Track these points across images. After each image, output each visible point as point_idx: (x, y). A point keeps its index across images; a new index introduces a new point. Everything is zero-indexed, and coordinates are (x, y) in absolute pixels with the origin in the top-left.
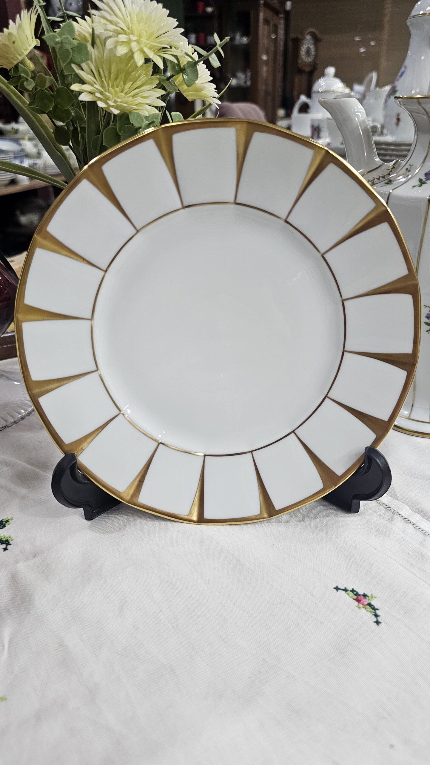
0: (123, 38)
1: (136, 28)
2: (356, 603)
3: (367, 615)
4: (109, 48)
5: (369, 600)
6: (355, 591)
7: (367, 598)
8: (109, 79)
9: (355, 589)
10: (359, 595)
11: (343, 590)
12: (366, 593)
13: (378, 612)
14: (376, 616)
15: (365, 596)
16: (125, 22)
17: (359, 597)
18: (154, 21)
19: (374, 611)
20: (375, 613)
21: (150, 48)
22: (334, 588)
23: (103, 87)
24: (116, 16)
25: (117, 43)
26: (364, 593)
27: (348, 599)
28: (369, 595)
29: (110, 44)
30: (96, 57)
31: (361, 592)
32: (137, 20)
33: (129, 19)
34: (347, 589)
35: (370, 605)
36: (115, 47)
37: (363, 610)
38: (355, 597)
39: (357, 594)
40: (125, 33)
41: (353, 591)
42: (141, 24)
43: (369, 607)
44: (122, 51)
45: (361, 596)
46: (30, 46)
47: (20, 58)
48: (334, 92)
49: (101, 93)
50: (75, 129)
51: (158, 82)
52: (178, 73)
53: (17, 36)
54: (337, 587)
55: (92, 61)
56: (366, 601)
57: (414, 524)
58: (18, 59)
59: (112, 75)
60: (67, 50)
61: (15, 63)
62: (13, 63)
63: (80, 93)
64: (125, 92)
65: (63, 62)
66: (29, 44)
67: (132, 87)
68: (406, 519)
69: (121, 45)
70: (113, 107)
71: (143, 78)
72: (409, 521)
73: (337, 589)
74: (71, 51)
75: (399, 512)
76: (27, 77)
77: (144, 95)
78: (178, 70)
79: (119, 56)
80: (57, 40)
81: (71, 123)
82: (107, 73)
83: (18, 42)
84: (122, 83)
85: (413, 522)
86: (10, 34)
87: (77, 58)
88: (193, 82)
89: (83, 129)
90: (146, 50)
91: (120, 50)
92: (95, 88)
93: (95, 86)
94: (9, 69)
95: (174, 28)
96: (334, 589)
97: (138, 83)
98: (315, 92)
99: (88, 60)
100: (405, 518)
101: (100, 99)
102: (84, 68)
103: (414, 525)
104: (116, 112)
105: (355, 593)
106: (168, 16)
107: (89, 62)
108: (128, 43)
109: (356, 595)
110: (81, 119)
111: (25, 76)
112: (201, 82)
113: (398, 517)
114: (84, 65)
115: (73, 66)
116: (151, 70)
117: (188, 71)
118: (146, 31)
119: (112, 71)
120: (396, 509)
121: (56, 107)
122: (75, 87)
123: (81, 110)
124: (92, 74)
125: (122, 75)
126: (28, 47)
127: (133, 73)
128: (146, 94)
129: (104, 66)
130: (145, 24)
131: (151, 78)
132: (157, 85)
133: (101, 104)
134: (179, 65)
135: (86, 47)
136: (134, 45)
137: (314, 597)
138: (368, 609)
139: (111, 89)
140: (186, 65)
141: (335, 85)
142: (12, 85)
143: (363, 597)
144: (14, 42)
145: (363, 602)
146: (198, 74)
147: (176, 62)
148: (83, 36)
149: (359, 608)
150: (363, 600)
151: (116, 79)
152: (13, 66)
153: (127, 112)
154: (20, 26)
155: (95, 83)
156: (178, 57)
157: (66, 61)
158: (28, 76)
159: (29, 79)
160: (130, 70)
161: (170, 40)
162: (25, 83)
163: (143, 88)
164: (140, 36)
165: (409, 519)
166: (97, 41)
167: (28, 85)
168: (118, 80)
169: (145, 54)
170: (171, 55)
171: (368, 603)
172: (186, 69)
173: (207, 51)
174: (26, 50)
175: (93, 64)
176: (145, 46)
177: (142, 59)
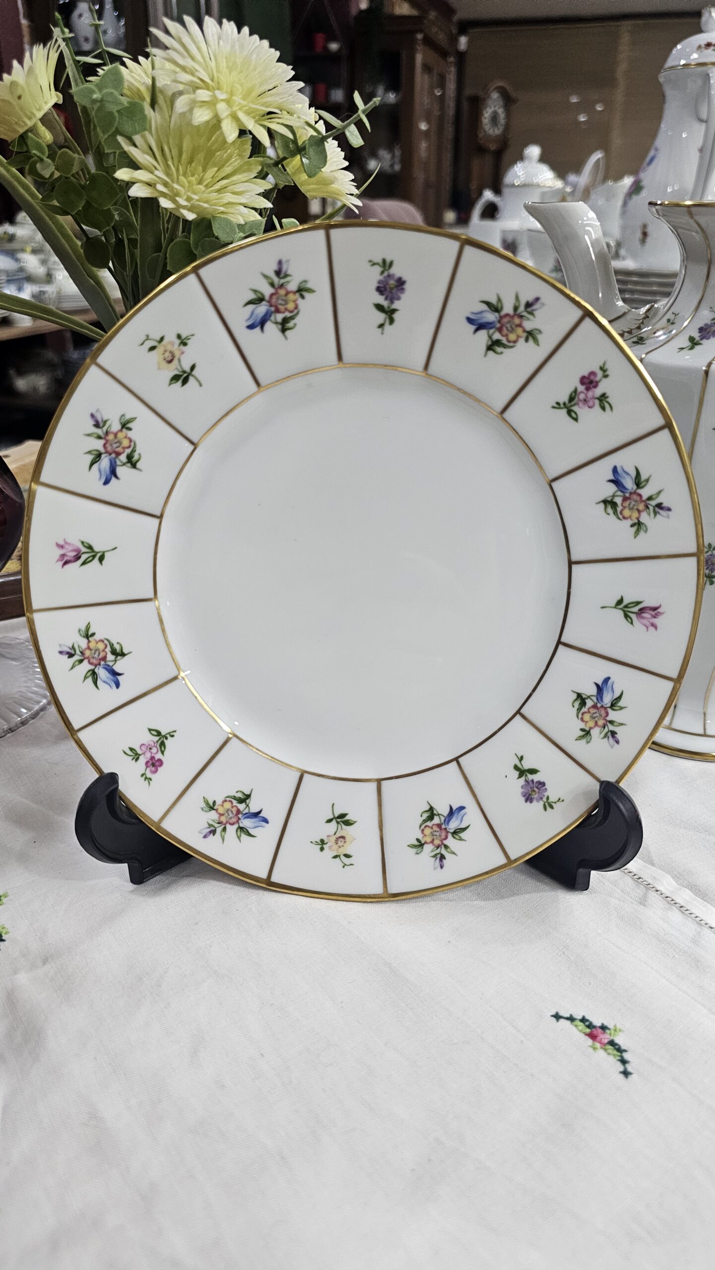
0: (203, 95)
1: (226, 79)
2: (590, 1042)
3: (608, 1061)
4: (181, 111)
5: (610, 1034)
6: (588, 1020)
7: (608, 1031)
8: (179, 161)
9: (587, 1017)
10: (595, 1027)
11: (567, 1019)
12: (606, 1024)
13: (626, 1056)
14: (624, 1062)
15: (604, 1028)
16: (206, 68)
17: (594, 1031)
18: (255, 69)
19: (619, 1054)
20: (622, 1057)
21: (248, 113)
22: (552, 1016)
23: (168, 174)
24: (193, 58)
25: (193, 104)
26: (603, 1024)
27: (576, 1035)
28: (611, 1026)
29: (181, 104)
30: (159, 127)
31: (597, 1023)
32: (227, 67)
33: (213, 64)
34: (575, 1016)
35: (612, 1043)
36: (191, 110)
37: (601, 1053)
38: (588, 1031)
39: (590, 1026)
40: (207, 87)
41: (583, 1020)
42: (234, 73)
43: (610, 1047)
44: (201, 116)
45: (598, 1029)
46: (46, 103)
47: (30, 124)
48: (538, 186)
49: (166, 184)
50: (120, 242)
51: (260, 168)
52: (293, 155)
53: (25, 87)
54: (557, 1013)
55: (151, 132)
56: (606, 1038)
57: (681, 907)
58: (26, 124)
59: (184, 156)
60: (111, 114)
61: (21, 131)
62: (18, 132)
63: (129, 184)
64: (205, 183)
65: (104, 133)
66: (45, 100)
67: (217, 177)
68: (668, 899)
69: (201, 107)
70: (185, 207)
71: (235, 162)
72: (673, 902)
73: (557, 1017)
74: (116, 114)
75: (656, 885)
76: (42, 156)
77: (237, 190)
78: (293, 149)
79: (196, 124)
80: (95, 96)
81: (112, 230)
82: (175, 152)
83: (27, 98)
84: (200, 168)
85: (679, 904)
86: (13, 84)
87: (127, 127)
88: (317, 170)
89: (133, 243)
90: (242, 116)
91: (198, 114)
92: (156, 176)
93: (156, 172)
94: (9, 142)
95: (288, 81)
96: (553, 1018)
97: (228, 170)
98: (508, 186)
99: (145, 129)
100: (667, 897)
101: (164, 195)
102: (137, 144)
103: (682, 909)
104: (190, 216)
105: (587, 1023)
106: (278, 61)
107: (147, 133)
108: (212, 104)
109: (588, 1027)
110: (129, 225)
111: (38, 154)
112: (330, 170)
113: (655, 894)
114: (137, 138)
115: (120, 139)
116: (248, 148)
117: (311, 151)
118: (242, 85)
119: (184, 149)
120: (650, 881)
121: (88, 205)
122: (122, 174)
123: (129, 212)
124: (150, 152)
125: (201, 156)
126: (43, 105)
127: (219, 153)
128: (239, 188)
129: (171, 141)
130: (239, 74)
131: (247, 162)
132: (257, 173)
133: (165, 203)
134: (295, 141)
135: (142, 110)
136: (222, 109)
137: (519, 1031)
138: (610, 1051)
139: (182, 178)
140: (306, 142)
141: (540, 175)
142: (14, 167)
143: (600, 1030)
144: (20, 97)
145: (601, 1040)
146: (326, 157)
147: (291, 136)
148: (136, 90)
149: (595, 1049)
150: (602, 1036)
151: (191, 161)
152: (18, 136)
153: (209, 216)
154: (31, 71)
155: (156, 168)
156: (294, 128)
157: (108, 131)
158: (43, 153)
159: (45, 159)
160: (214, 148)
161: (281, 101)
162: (38, 166)
163: (235, 178)
164: (232, 94)
165: (674, 898)
166: (160, 99)
167: (44, 169)
168: (193, 164)
169: (239, 122)
170: (283, 124)
171: (609, 1040)
172: (307, 149)
173: (343, 121)
174: (39, 110)
175: (152, 136)
176: (240, 109)
177: (234, 132)
